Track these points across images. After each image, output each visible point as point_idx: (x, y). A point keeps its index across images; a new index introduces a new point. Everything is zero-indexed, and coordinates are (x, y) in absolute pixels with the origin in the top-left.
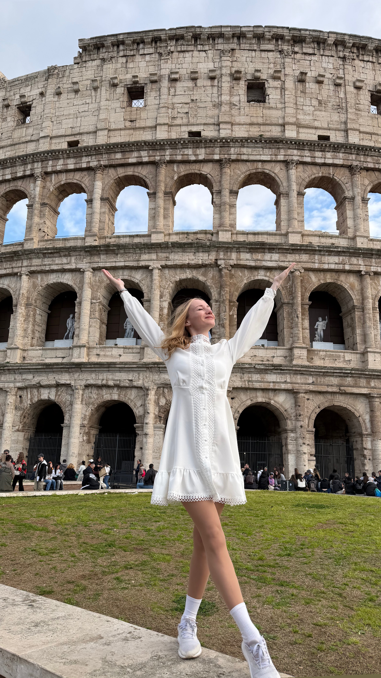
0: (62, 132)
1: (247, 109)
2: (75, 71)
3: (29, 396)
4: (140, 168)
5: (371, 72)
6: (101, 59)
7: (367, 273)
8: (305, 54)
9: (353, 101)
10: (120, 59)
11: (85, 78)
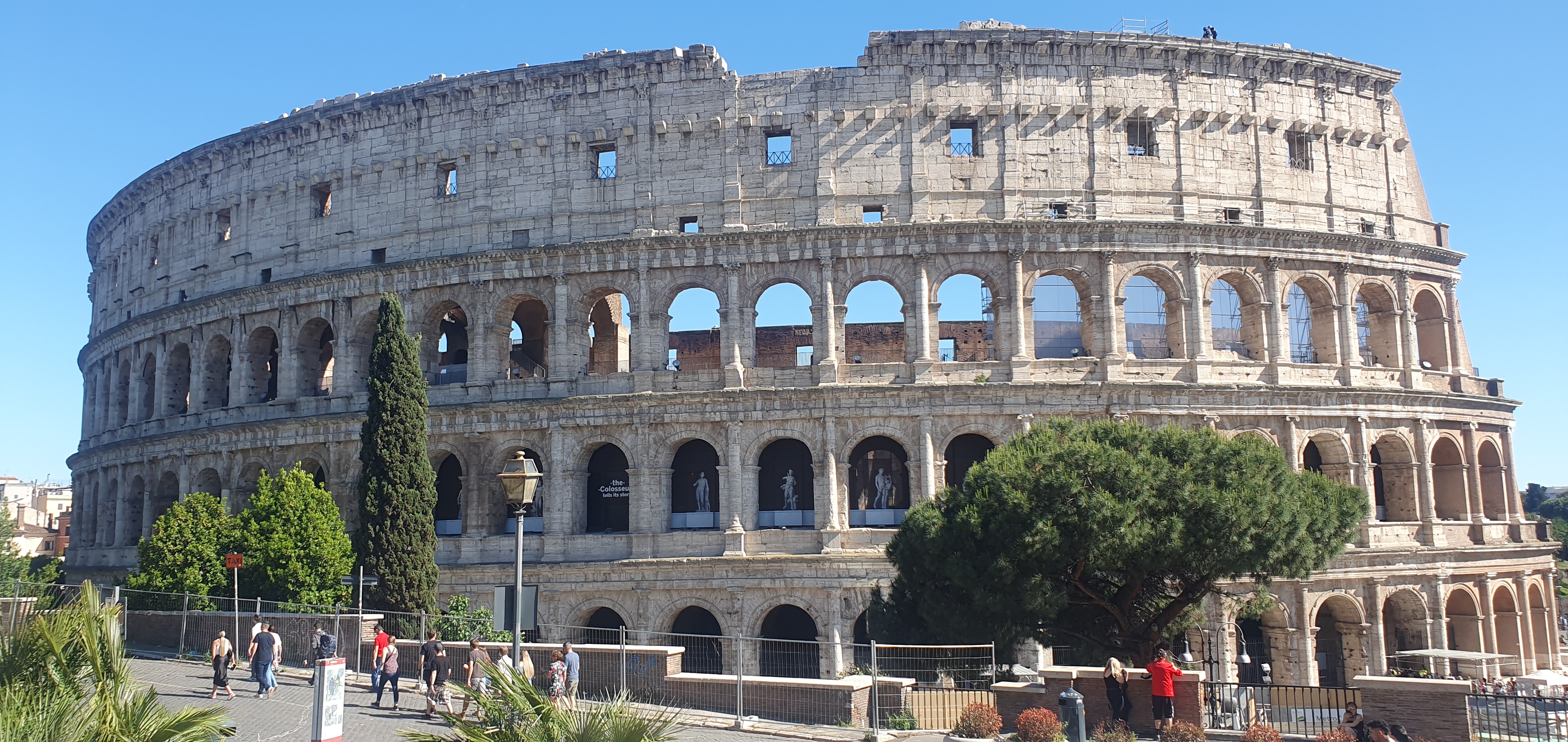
0: (851, 189)
1: (1129, 167)
2: (861, 81)
3: (860, 598)
4: (983, 258)
5: (1289, 100)
6: (905, 66)
7: (1292, 419)
8: (1203, 75)
9: (1268, 152)
10: (935, 68)
11: (880, 96)
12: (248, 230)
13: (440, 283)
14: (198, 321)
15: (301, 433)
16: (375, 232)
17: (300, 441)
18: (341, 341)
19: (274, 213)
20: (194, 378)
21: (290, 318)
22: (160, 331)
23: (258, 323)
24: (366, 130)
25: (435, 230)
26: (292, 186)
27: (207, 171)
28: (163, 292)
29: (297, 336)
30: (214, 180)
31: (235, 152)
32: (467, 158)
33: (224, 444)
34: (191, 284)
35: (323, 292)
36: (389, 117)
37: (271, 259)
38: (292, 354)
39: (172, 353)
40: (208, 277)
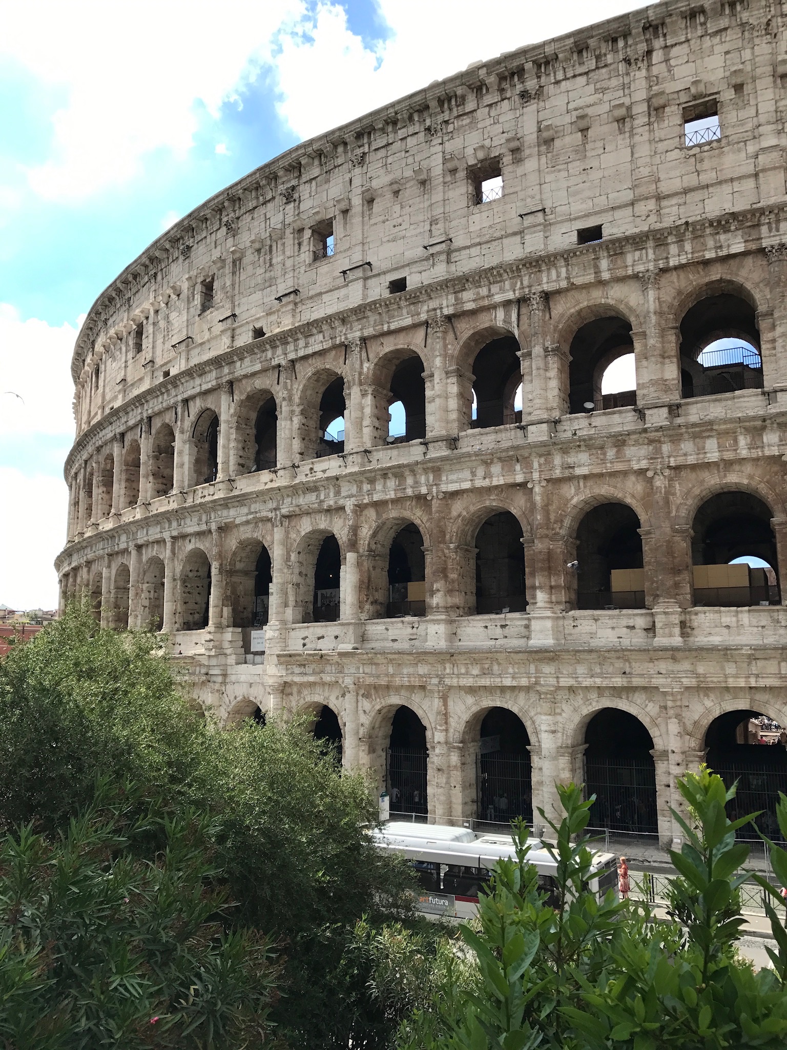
12: (363, 238)
13: (710, 255)
14: (292, 356)
15: (480, 473)
16: (584, 206)
17: (479, 483)
18: (537, 350)
19: (407, 210)
20: (283, 425)
21: (445, 332)
22: (228, 378)
23: (389, 346)
24: (557, 82)
25: (686, 191)
26: (437, 170)
27: (294, 182)
28: (229, 333)
29: (456, 353)
30: (304, 191)
31: (340, 149)
32: (739, 88)
33: (349, 497)
34: (273, 318)
35: (502, 290)
36: (598, 58)
37: (408, 265)
38: (448, 378)
39: (242, 401)
40: (299, 305)
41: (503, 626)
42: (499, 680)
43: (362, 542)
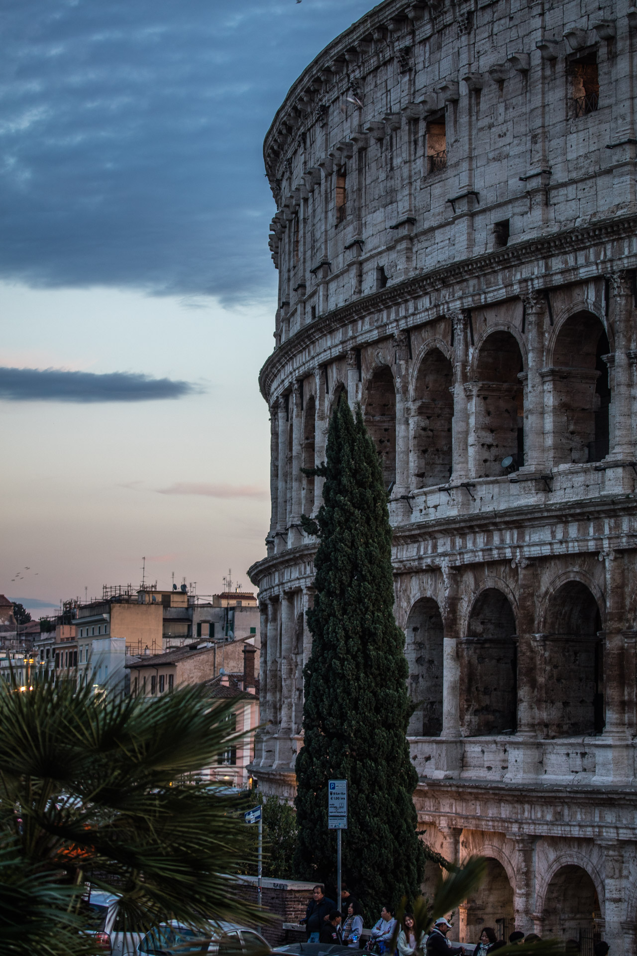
12: (471, 150)
14: (403, 324)
15: (559, 536)
19: (512, 113)
20: (400, 430)
21: (540, 314)
22: (350, 345)
23: (493, 322)
26: (536, 59)
27: (407, 42)
28: (354, 271)
30: (421, 55)
33: (444, 554)
34: (393, 255)
35: (588, 264)
37: (510, 202)
38: (543, 383)
39: (370, 382)
40: (415, 241)
41: (583, 755)
42: (568, 828)
43: (462, 622)
